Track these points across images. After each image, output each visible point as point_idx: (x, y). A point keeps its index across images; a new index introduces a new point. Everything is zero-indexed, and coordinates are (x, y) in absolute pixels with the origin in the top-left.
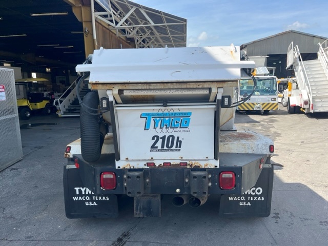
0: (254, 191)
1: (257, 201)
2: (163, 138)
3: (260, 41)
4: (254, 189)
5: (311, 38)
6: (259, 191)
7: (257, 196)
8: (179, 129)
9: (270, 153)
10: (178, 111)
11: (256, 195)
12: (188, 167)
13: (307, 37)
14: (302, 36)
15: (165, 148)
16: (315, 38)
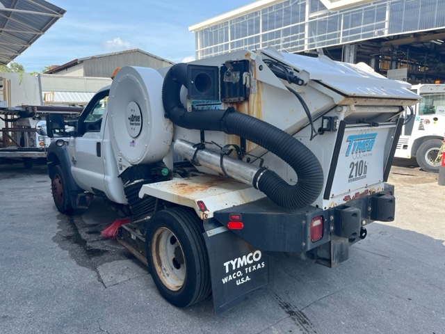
3: (100, 57)
5: (160, 61)
8: (366, 153)
10: (370, 132)
13: (155, 59)
14: (150, 58)
16: (164, 63)
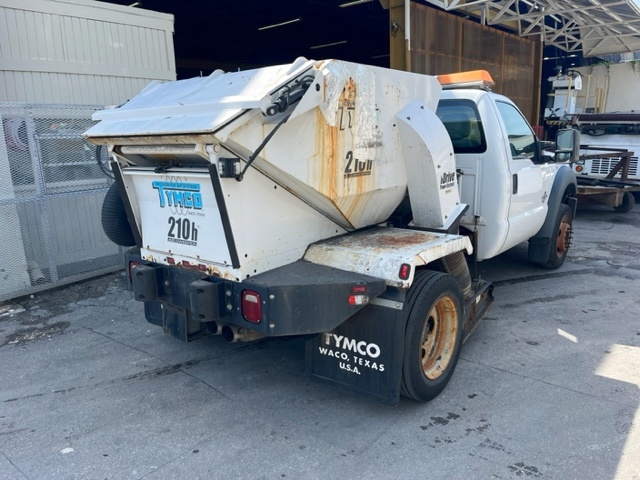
0: (363, 348)
1: (369, 370)
2: (179, 222)
4: (364, 343)
6: (373, 351)
7: (372, 360)
8: (192, 210)
9: (400, 280)
10: (184, 181)
11: (367, 357)
12: (207, 273)
15: (182, 238)
